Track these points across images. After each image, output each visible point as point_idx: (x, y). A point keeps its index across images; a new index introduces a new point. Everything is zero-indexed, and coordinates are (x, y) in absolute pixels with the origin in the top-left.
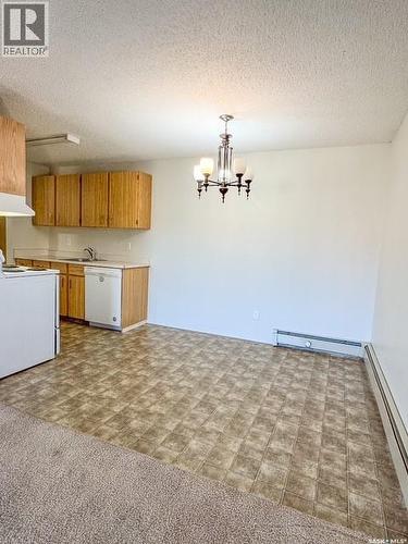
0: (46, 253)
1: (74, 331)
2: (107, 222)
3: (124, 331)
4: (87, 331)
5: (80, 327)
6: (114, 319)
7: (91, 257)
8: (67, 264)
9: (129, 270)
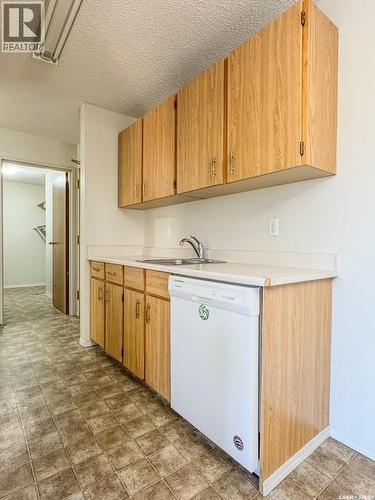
6: (238, 443)
7: (196, 257)
8: (144, 269)
9: (280, 290)
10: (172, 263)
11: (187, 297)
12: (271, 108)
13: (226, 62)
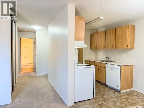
0: (94, 58)
1: (102, 88)
2: (115, 47)
3: (122, 92)
4: (107, 89)
5: (104, 86)
6: (117, 86)
7: (109, 60)
8: (100, 63)
9: (124, 66)
10: (104, 61)
11: (109, 67)
12: (123, 39)
13: (116, 28)
